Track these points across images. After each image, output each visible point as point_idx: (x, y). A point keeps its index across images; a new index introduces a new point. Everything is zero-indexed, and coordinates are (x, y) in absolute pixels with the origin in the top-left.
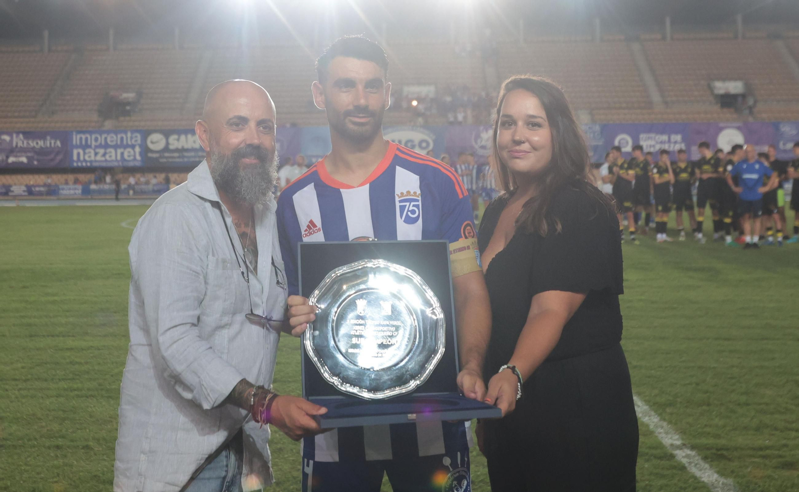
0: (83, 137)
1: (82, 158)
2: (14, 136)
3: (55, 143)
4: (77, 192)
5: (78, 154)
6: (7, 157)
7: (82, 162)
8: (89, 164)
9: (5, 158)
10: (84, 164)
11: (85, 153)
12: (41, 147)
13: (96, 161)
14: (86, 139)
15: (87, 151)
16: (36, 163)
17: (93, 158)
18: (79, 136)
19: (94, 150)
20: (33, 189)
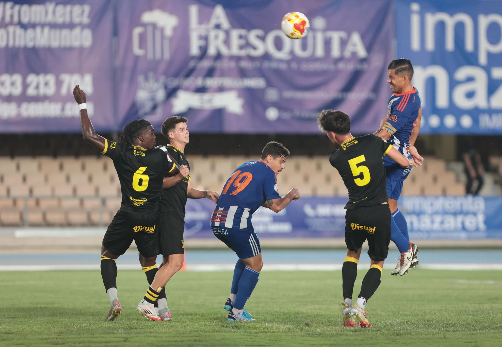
0: (450, 22)
1: (442, 101)
2: (194, 10)
3: (343, 43)
4: (470, 222)
5: (431, 83)
6: (171, 93)
7: (441, 113)
8: (466, 122)
9: (161, 95)
10: (450, 121)
11: (453, 84)
12: (294, 57)
13: (491, 112)
14: (460, 28)
15: (462, 73)
16: (272, 114)
17: (480, 101)
18: (431, 20)
19: (487, 69)
20: (308, 210)
